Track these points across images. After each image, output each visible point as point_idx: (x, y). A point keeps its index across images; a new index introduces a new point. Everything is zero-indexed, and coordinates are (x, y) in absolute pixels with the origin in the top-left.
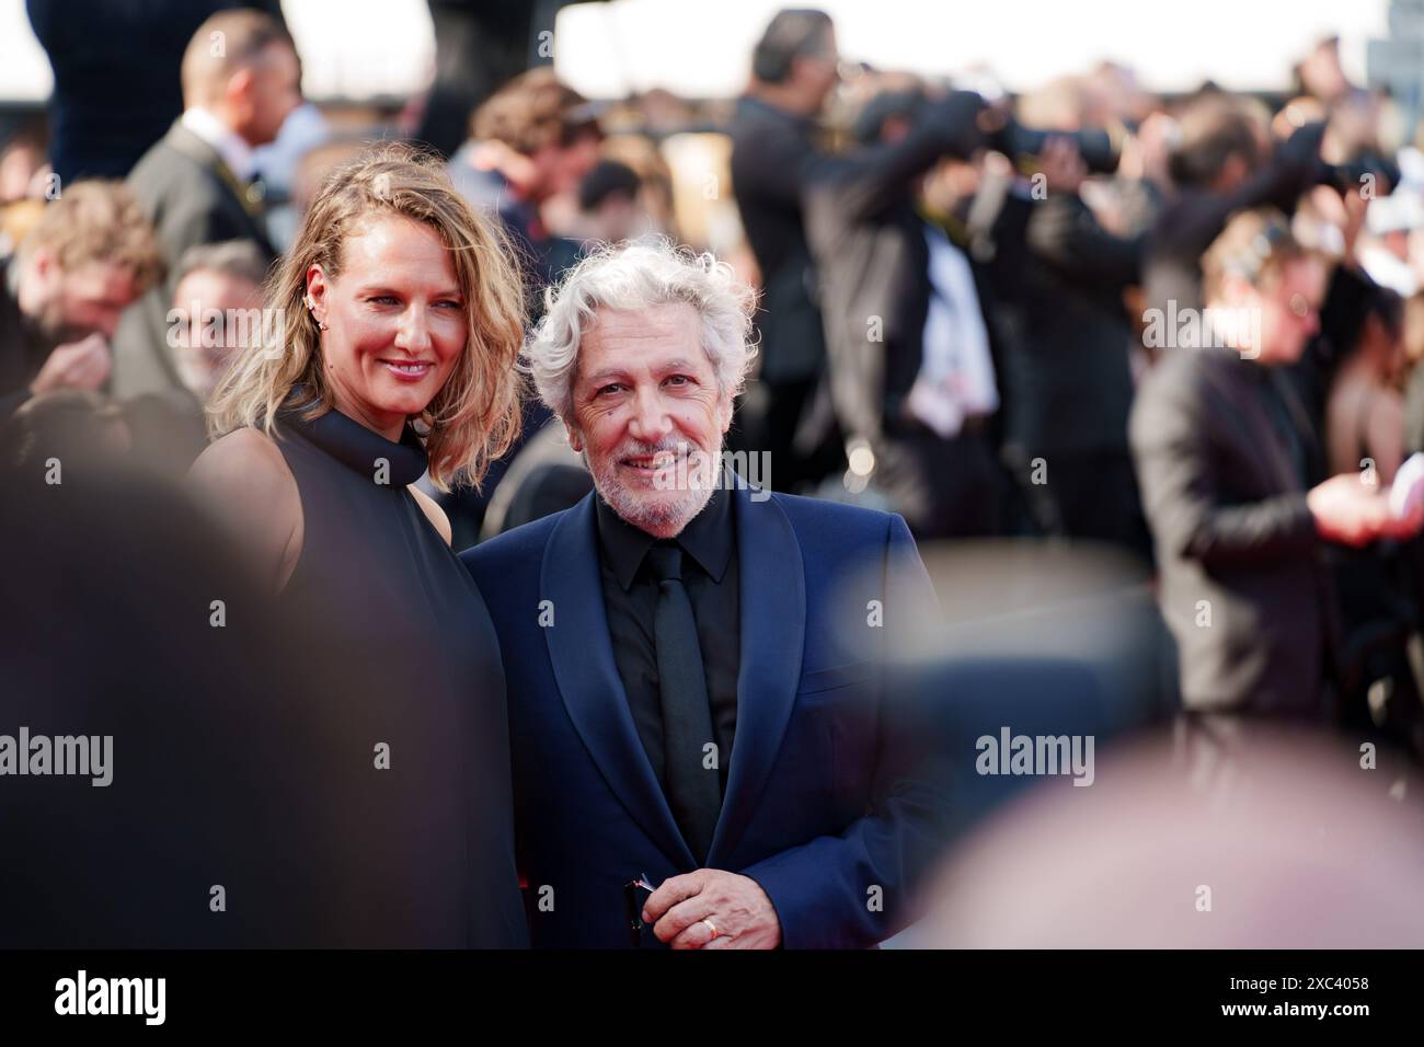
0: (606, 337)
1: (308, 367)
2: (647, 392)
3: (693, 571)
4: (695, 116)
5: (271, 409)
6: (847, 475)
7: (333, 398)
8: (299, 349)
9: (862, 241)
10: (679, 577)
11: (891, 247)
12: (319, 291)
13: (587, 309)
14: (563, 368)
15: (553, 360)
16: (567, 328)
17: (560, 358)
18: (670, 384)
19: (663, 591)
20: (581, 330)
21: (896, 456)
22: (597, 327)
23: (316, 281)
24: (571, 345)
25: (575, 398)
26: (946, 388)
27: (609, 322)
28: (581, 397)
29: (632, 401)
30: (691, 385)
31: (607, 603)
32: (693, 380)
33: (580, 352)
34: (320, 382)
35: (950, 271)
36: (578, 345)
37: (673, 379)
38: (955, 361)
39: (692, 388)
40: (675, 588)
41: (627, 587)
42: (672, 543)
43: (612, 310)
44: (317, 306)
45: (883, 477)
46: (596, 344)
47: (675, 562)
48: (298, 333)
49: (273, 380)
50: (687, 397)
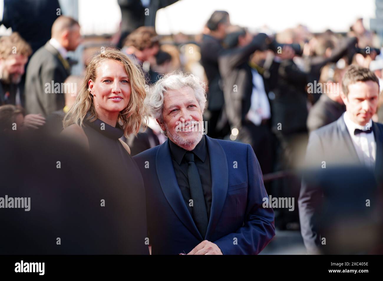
0: (171, 97)
1: (91, 108)
2: (184, 109)
3: (197, 160)
4: (190, 39)
5: (82, 120)
6: (231, 135)
7: (98, 116)
8: (87, 103)
9: (235, 73)
10: (194, 161)
11: (243, 75)
12: (92, 86)
13: (165, 90)
14: (159, 107)
15: (157, 105)
16: (160, 96)
17: (158, 104)
18: (190, 107)
19: (189, 165)
20: (164, 96)
21: (244, 131)
22: (168, 95)
23: (91, 84)
24: (161, 100)
25: (164, 115)
26: (258, 112)
27: (170, 93)
28: (165, 114)
29: (180, 113)
30: (195, 107)
31: (174, 168)
32: (195, 106)
33: (164, 102)
34: (94, 111)
35: (258, 80)
36: (163, 100)
37: (190, 106)
38: (260, 105)
39: (195, 108)
40: (193, 164)
41: (179, 164)
42: (192, 152)
43: (172, 90)
44: (91, 90)
45: (241, 136)
46: (168, 99)
47: (192, 157)
48: (86, 99)
49: (81, 111)
50: (194, 110)
